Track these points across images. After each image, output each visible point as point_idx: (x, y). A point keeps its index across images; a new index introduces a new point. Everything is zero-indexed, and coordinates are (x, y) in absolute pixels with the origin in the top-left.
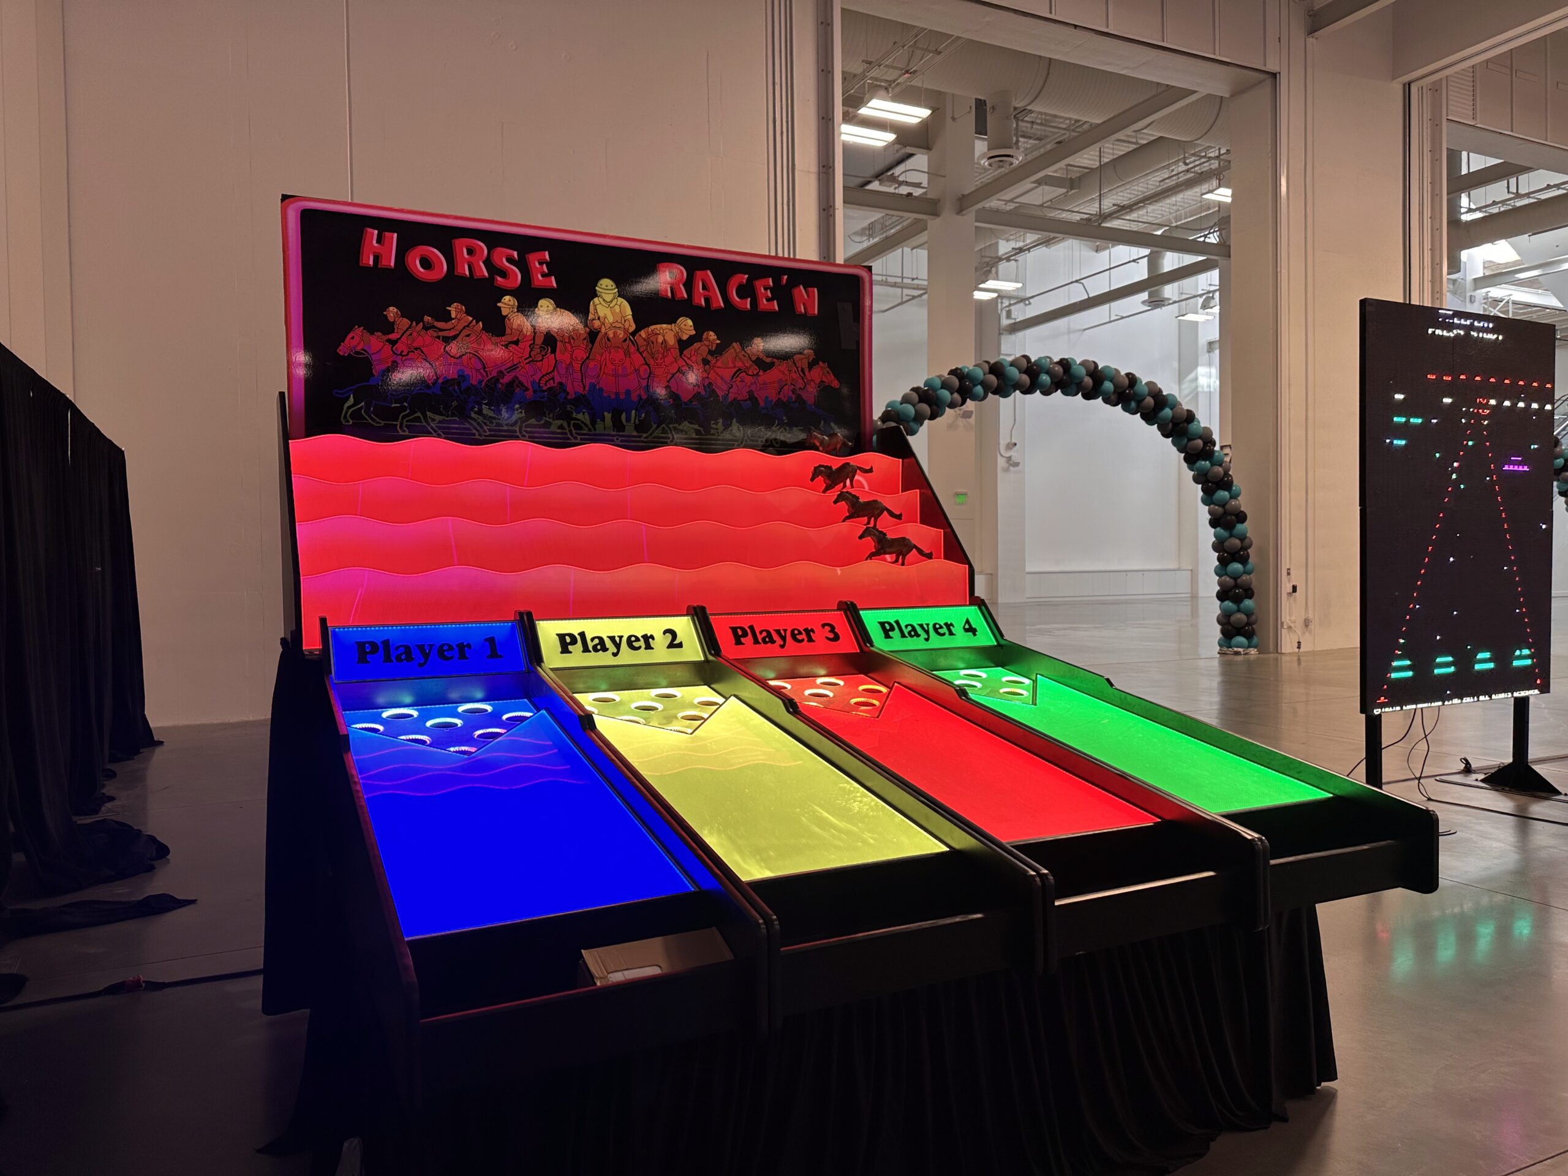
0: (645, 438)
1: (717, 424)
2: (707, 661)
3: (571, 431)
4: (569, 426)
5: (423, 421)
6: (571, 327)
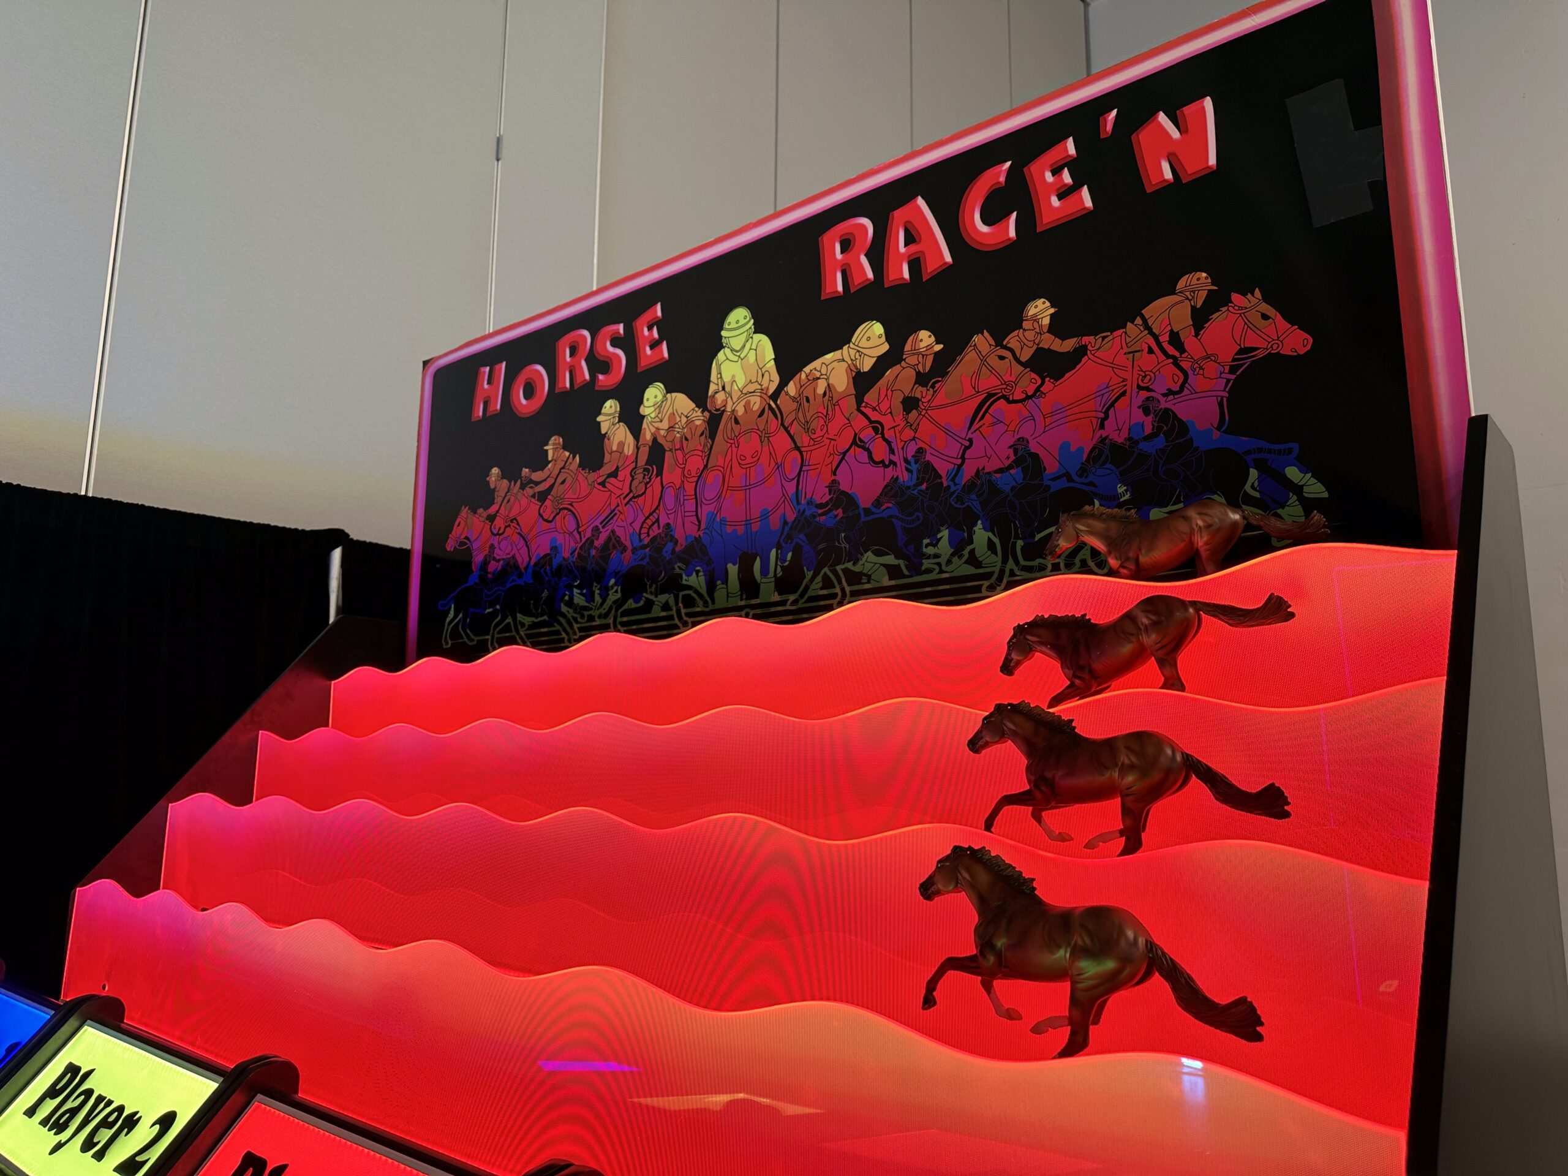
0: (793, 603)
3: (679, 612)
4: (677, 603)
5: (513, 629)
6: (684, 420)
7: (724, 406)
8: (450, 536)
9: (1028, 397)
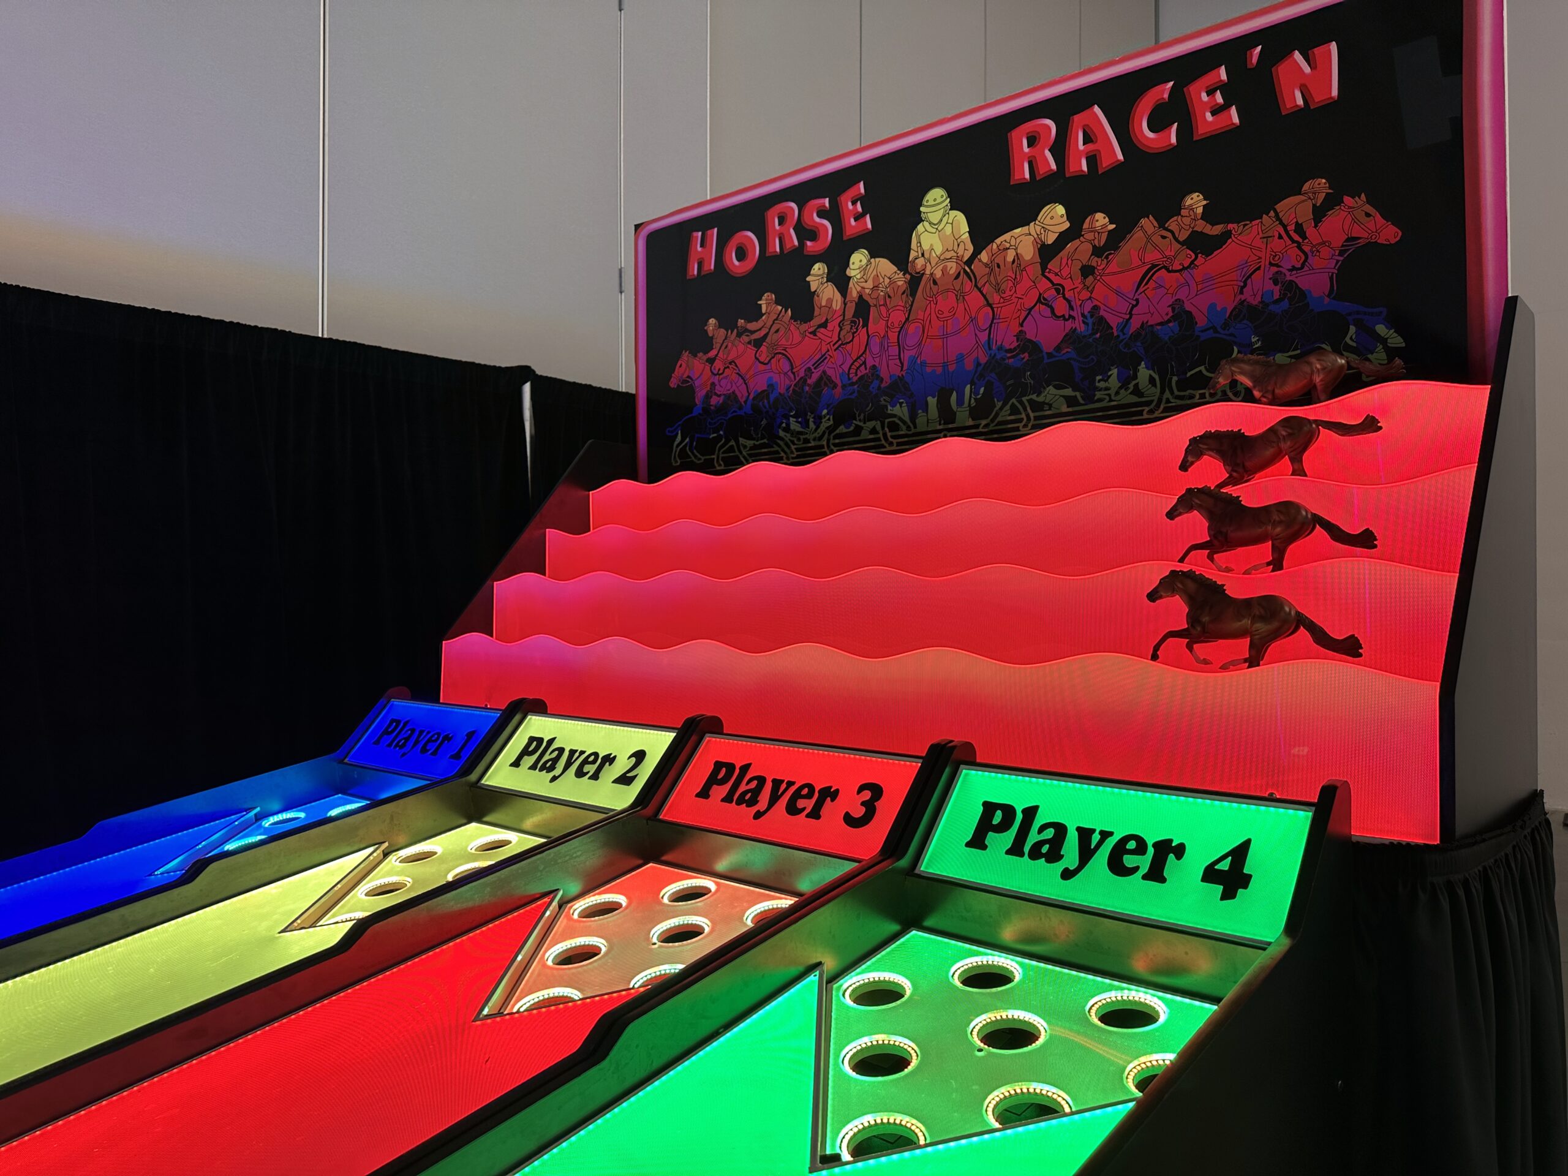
0: (984, 426)
3: (885, 435)
4: (883, 428)
5: (736, 450)
6: (887, 281)
7: (924, 270)
8: (673, 375)
9: (1184, 268)
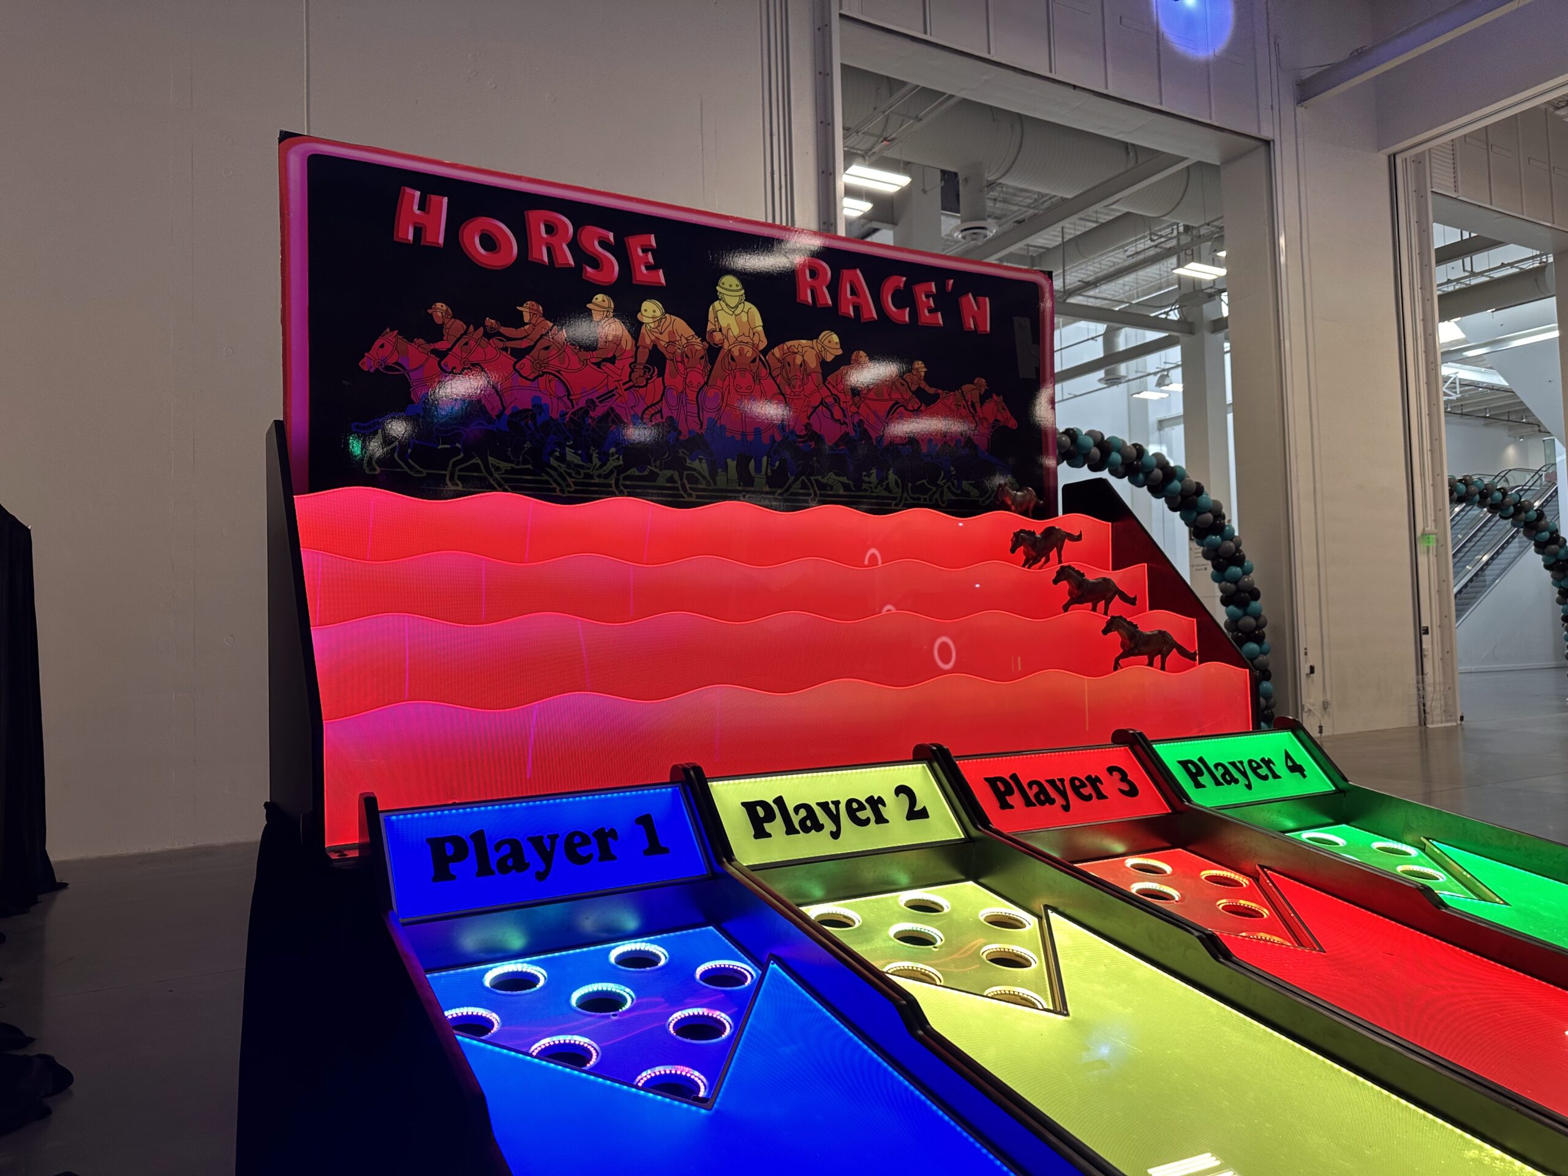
0: (780, 494)
1: (869, 476)
2: (969, 839)
3: (683, 486)
4: (681, 479)
6: (684, 341)
7: (721, 344)
8: (366, 354)
